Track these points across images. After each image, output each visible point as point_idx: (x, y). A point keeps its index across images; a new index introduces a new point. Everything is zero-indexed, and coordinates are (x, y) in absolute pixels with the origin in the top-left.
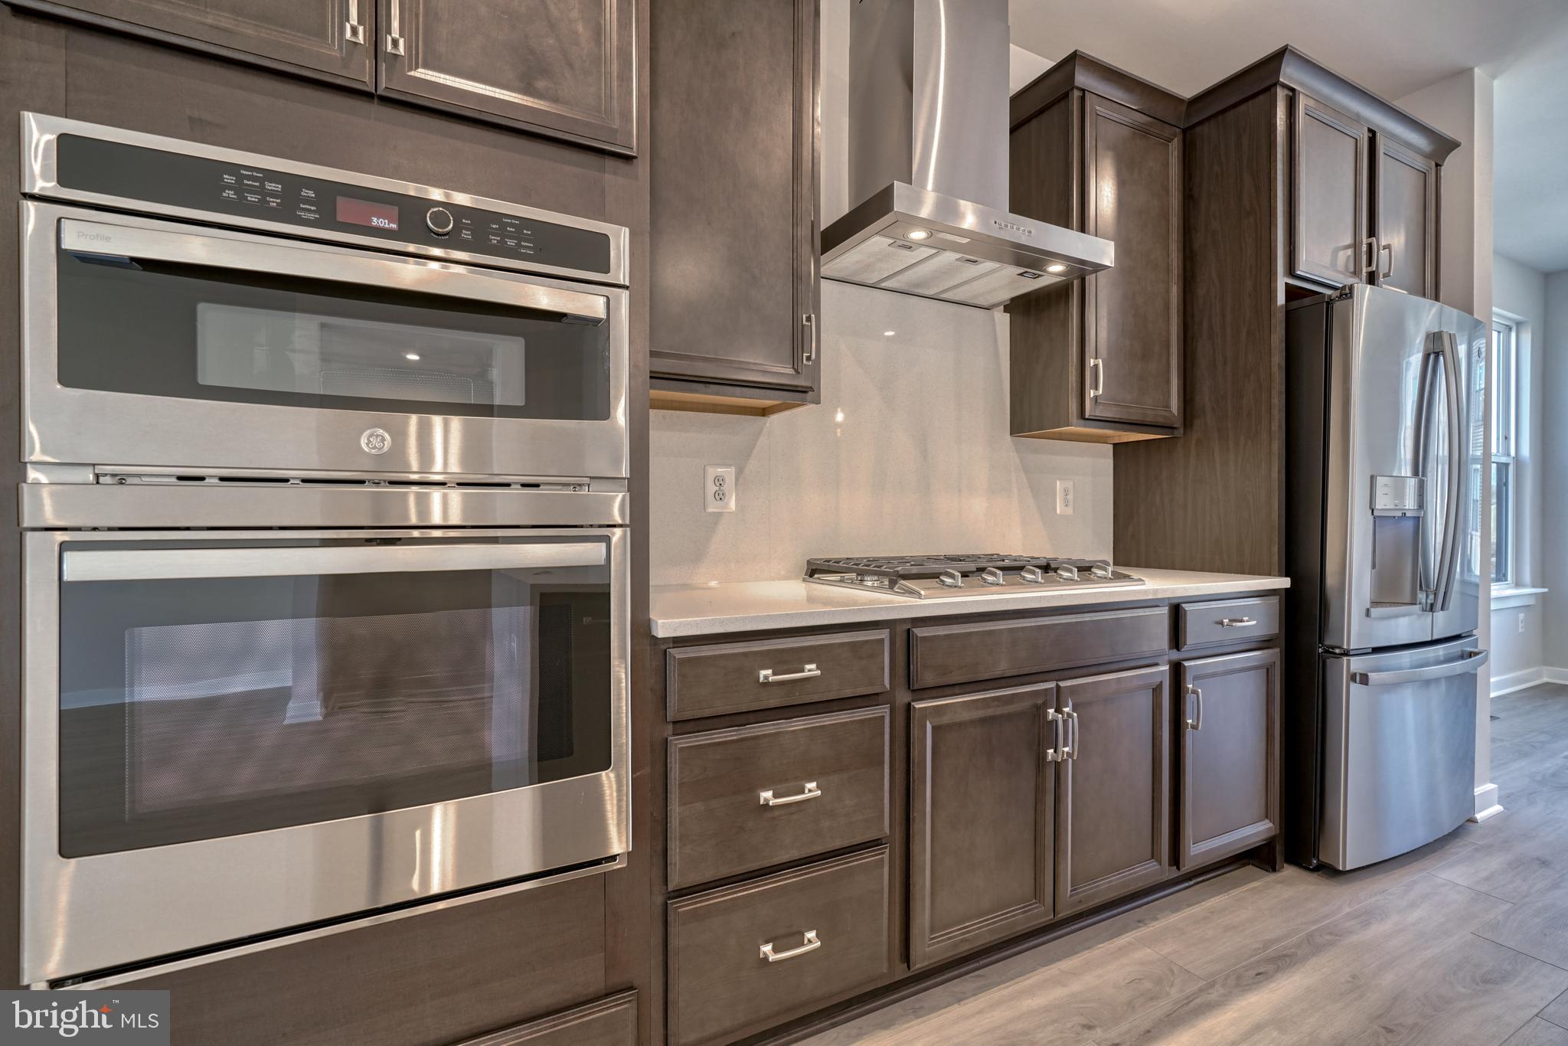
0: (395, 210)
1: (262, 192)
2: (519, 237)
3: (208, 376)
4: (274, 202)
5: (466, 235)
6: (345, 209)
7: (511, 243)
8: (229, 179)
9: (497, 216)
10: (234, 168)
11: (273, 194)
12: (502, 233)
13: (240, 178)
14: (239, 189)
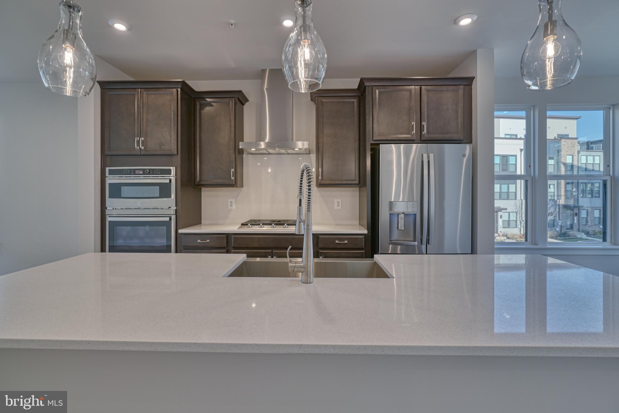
0: (142, 171)
1: (127, 172)
2: (158, 171)
3: (122, 196)
4: (129, 173)
5: (151, 173)
6: (137, 172)
7: (157, 173)
8: (124, 171)
9: (155, 169)
10: (124, 169)
11: (129, 172)
12: (156, 172)
13: (125, 170)
14: (125, 172)
